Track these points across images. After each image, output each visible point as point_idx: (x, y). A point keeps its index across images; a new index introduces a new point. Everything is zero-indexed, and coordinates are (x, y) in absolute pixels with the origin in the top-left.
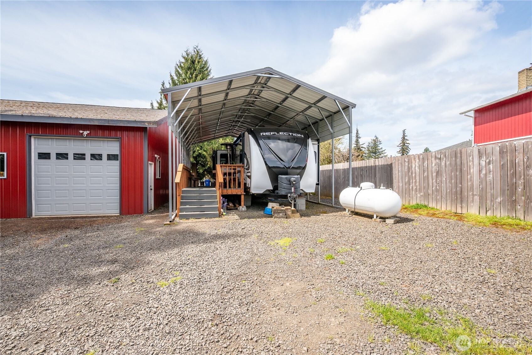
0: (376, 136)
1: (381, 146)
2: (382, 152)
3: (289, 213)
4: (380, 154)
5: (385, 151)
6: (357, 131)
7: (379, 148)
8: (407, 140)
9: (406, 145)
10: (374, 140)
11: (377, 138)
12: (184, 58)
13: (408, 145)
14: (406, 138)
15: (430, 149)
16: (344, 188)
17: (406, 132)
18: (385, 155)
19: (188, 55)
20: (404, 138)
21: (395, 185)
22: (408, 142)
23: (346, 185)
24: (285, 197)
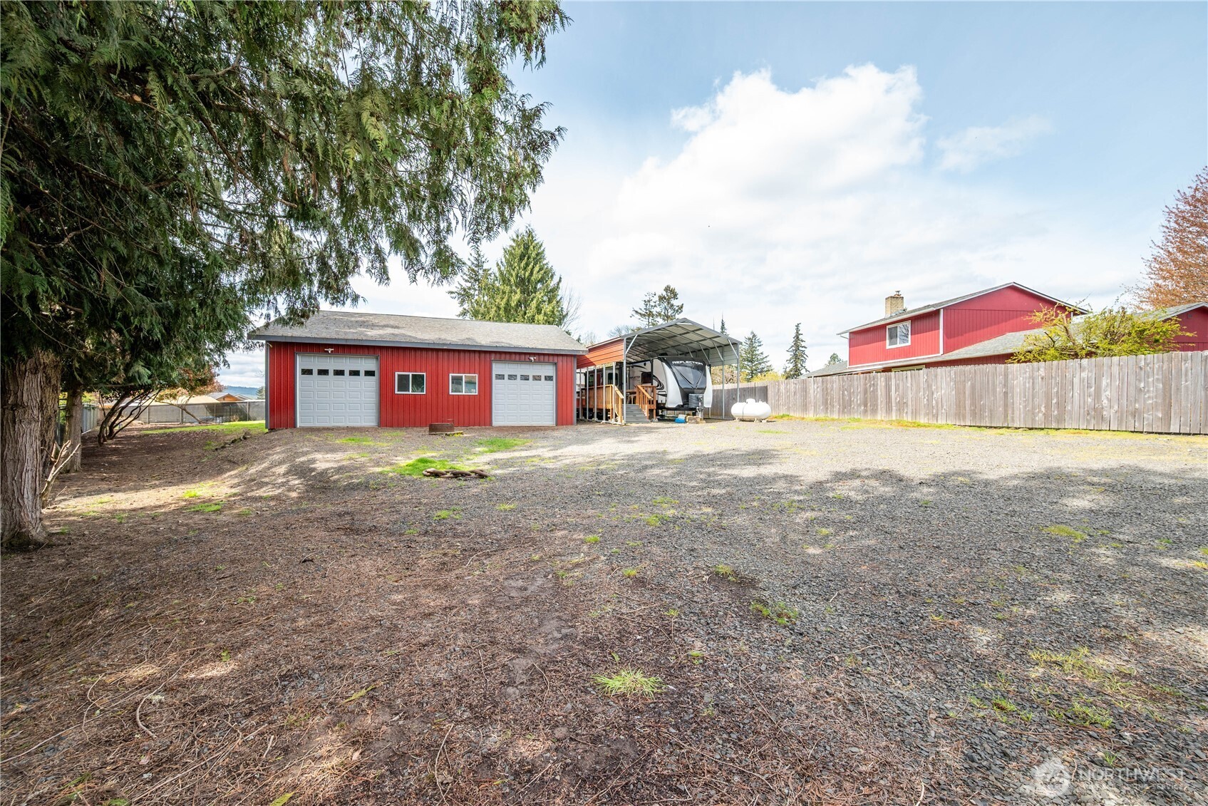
0: (752, 333)
1: (760, 350)
2: (762, 359)
3: (699, 420)
4: (760, 364)
5: (768, 359)
6: (723, 325)
7: (757, 352)
8: (802, 341)
9: (801, 349)
10: (749, 339)
11: (754, 336)
12: (514, 240)
13: (803, 349)
14: (800, 337)
15: (840, 357)
16: (733, 404)
17: (801, 327)
18: (768, 364)
19: (517, 236)
20: (797, 337)
21: (769, 399)
22: (803, 344)
23: (734, 400)
24: (695, 409)
